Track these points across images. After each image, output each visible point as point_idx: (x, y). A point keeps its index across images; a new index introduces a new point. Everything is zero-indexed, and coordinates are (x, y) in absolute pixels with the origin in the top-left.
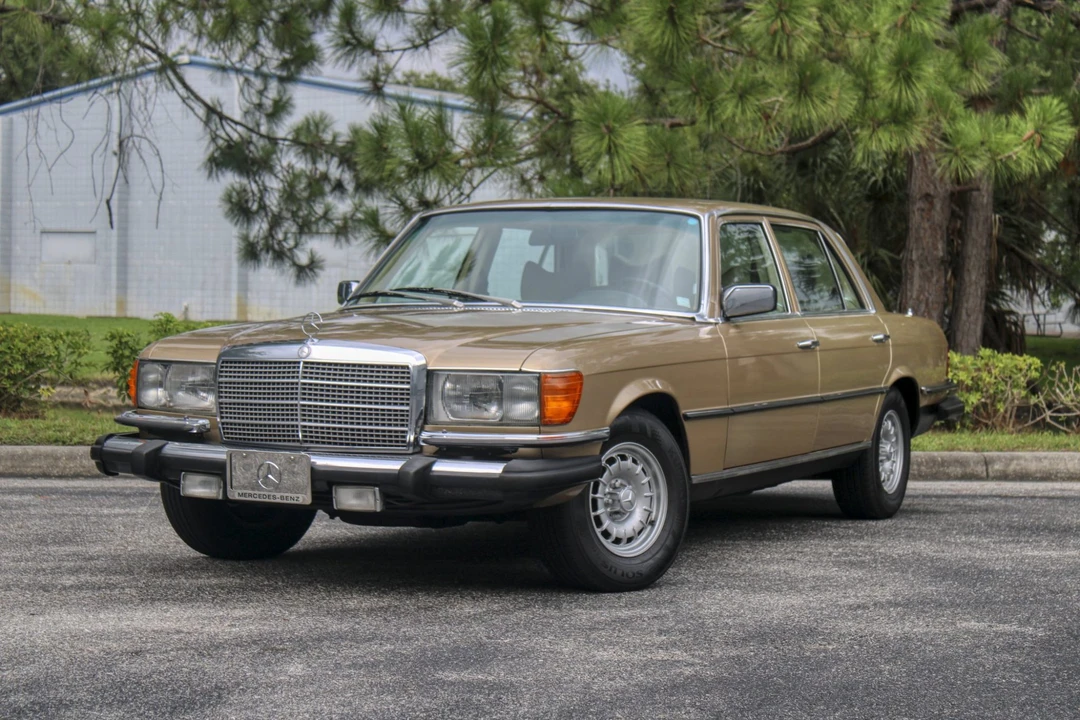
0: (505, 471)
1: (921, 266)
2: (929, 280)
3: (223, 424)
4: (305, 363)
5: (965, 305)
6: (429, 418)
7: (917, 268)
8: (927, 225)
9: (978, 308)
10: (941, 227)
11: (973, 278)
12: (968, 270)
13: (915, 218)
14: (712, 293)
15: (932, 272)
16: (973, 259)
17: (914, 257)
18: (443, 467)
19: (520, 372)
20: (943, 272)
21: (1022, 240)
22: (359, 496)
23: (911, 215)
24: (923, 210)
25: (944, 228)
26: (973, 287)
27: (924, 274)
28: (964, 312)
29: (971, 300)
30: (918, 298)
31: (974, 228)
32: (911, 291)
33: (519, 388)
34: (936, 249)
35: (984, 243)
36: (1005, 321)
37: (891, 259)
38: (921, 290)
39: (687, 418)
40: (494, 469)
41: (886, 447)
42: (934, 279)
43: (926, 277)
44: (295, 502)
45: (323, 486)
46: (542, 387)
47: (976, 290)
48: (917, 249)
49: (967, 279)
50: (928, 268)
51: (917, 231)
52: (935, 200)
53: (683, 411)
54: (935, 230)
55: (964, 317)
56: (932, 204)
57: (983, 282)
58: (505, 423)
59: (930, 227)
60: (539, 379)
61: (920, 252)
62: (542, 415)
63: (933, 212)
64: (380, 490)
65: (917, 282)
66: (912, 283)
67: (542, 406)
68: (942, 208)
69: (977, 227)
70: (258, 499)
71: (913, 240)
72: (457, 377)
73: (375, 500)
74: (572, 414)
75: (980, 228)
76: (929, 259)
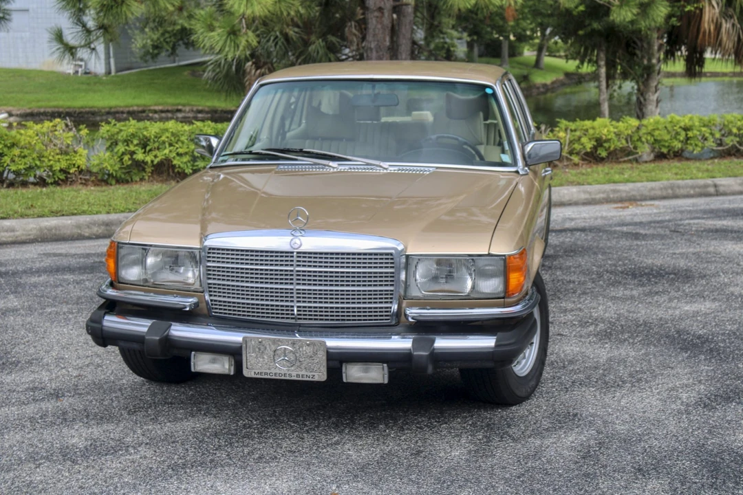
0: (497, 346)
1: (377, 52)
3: (211, 300)
4: (298, 253)
6: (407, 294)
8: (380, 26)
10: (387, 28)
12: (400, 53)
13: (372, 22)
15: (383, 55)
16: (403, 46)
17: (372, 46)
18: (443, 343)
19: (489, 255)
22: (366, 371)
23: (370, 21)
24: (377, 17)
25: (389, 29)
33: (487, 268)
34: (385, 41)
37: (338, 42)
40: (487, 342)
44: (310, 379)
45: (336, 364)
46: (507, 267)
50: (381, 53)
51: (374, 30)
52: (385, 11)
54: (384, 29)
56: (383, 13)
58: (475, 298)
59: (382, 28)
60: (504, 260)
61: (376, 43)
62: (506, 288)
63: (383, 19)
64: (388, 366)
67: (505, 281)
68: (387, 16)
69: (406, 25)
70: (274, 377)
71: (371, 35)
73: (383, 373)
76: (382, 47)
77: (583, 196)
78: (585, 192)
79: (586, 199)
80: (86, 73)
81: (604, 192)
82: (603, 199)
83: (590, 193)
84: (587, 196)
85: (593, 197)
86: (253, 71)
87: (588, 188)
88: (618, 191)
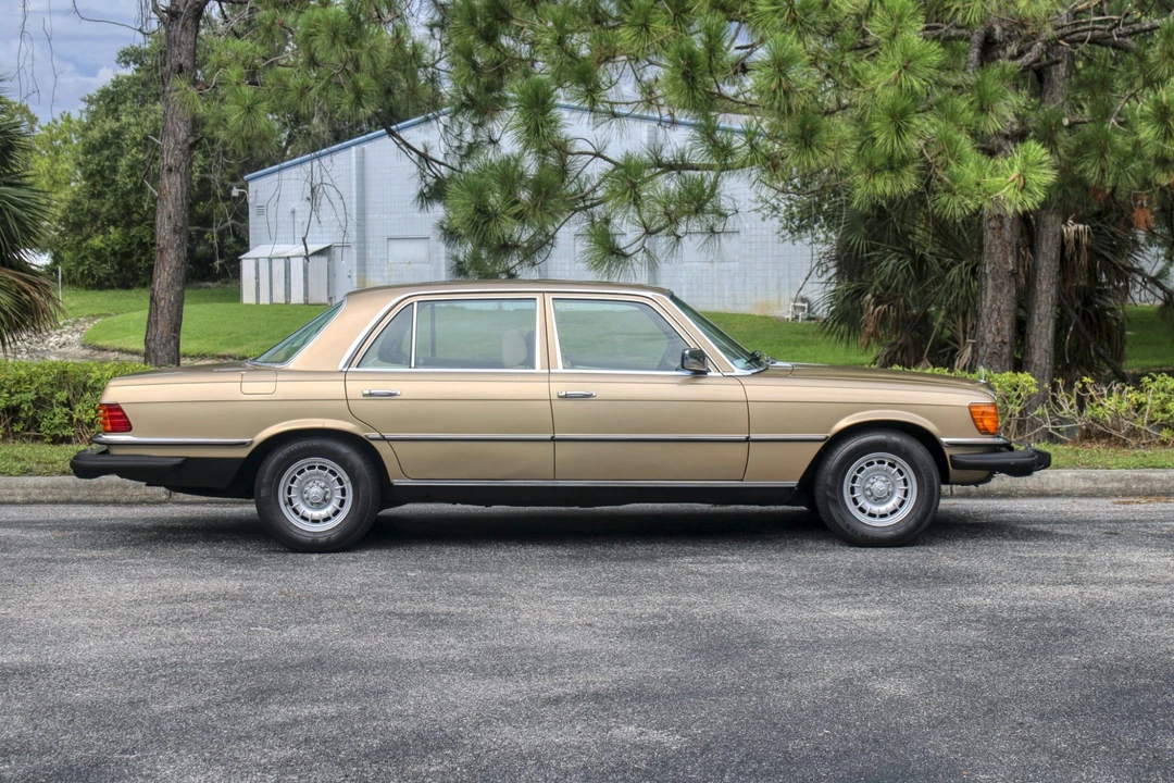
1: (993, 279)
2: (1000, 291)
5: (1037, 311)
7: (990, 280)
8: (997, 242)
9: (1049, 314)
10: (1010, 243)
11: (1044, 287)
12: (1040, 281)
13: (988, 236)
15: (1003, 283)
17: (987, 271)
20: (1013, 283)
21: (1113, 246)
23: (985, 234)
24: (994, 229)
25: (1014, 244)
26: (1044, 295)
27: (996, 285)
28: (1036, 317)
29: (1042, 307)
30: (991, 306)
31: (1044, 242)
32: (986, 301)
34: (1007, 263)
35: (1054, 256)
36: (1106, 317)
38: (994, 299)
42: (1006, 289)
43: (998, 289)
47: (1047, 298)
48: (990, 263)
49: (1039, 288)
50: (999, 281)
51: (990, 247)
52: (1005, 221)
54: (1006, 247)
55: (1036, 322)
56: (1002, 224)
57: (1053, 291)
59: (1001, 244)
61: (992, 266)
63: (1003, 231)
65: (990, 293)
66: (986, 294)
68: (1011, 227)
69: (1047, 242)
71: (986, 255)
75: (1050, 243)
76: (1001, 272)
77: (1082, 484)
78: (1085, 479)
79: (1087, 489)
80: (809, 319)
81: (1122, 479)
82: (1119, 490)
83: (1095, 481)
84: (1089, 484)
85: (1101, 486)
86: (872, 308)
87: (1094, 473)
88: (1148, 480)
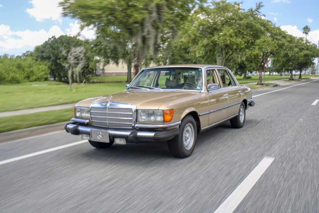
0: (155, 135)
3: (92, 122)
4: (108, 108)
6: (137, 120)
14: (205, 85)
18: (140, 134)
19: (158, 109)
22: (120, 141)
33: (158, 113)
39: (199, 116)
40: (152, 134)
41: (241, 113)
44: (106, 142)
45: (112, 138)
46: (164, 113)
53: (198, 114)
58: (155, 122)
60: (163, 111)
62: (164, 120)
64: (125, 139)
67: (164, 118)
70: (98, 141)
72: (144, 111)
73: (124, 141)
74: (171, 119)
